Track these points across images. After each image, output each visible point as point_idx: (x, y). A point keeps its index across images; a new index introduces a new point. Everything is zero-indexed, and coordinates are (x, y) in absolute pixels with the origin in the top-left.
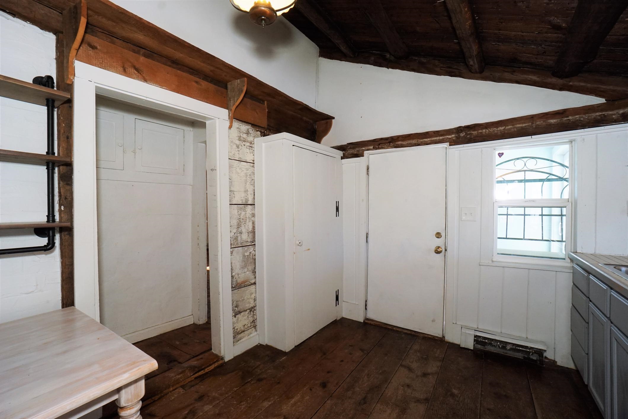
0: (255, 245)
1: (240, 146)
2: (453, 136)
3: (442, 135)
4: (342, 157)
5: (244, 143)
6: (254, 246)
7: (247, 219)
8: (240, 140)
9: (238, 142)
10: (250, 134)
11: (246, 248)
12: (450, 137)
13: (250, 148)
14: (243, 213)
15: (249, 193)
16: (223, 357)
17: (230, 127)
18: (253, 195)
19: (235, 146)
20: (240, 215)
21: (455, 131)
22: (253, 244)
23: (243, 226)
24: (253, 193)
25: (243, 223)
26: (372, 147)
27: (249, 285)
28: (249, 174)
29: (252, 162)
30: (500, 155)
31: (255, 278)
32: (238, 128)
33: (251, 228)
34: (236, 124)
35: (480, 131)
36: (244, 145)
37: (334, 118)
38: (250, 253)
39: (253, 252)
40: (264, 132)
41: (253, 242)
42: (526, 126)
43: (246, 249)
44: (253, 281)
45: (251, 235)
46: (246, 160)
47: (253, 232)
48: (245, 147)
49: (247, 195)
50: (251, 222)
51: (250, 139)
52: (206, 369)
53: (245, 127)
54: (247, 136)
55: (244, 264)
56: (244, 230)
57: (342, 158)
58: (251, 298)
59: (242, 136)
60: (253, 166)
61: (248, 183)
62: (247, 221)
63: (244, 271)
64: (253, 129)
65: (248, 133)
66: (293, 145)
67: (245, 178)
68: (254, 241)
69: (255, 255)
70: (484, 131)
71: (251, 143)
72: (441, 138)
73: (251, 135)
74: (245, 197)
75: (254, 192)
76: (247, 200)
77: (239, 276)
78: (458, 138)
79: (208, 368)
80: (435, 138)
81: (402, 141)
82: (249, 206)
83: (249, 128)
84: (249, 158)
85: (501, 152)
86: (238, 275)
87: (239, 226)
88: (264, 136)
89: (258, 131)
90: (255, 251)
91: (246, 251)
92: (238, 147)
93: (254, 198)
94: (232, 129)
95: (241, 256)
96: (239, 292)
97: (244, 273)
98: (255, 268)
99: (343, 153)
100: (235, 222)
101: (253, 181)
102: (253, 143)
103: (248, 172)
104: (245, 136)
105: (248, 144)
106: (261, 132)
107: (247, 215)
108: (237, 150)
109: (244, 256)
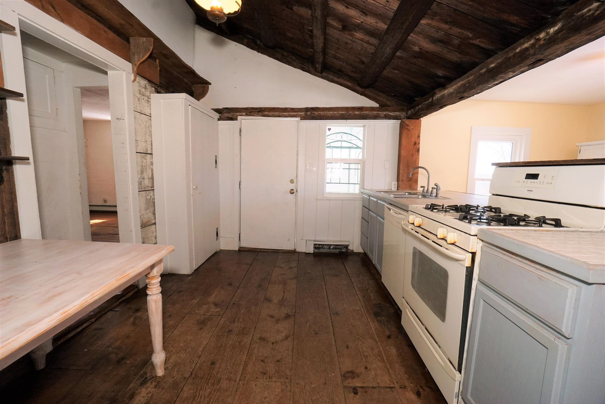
0: (154, 190)
1: (140, 100)
2: (303, 113)
3: (295, 112)
4: (218, 119)
5: (143, 97)
6: (153, 191)
7: (148, 166)
8: (140, 94)
9: (138, 95)
10: (147, 89)
11: (148, 192)
12: (301, 114)
13: (148, 102)
14: (145, 161)
15: (148, 143)
16: (137, 286)
17: (134, 81)
18: (151, 146)
19: (136, 99)
20: (142, 162)
21: (304, 110)
22: (152, 189)
23: (145, 172)
24: (151, 144)
25: (145, 170)
26: (244, 114)
27: (151, 225)
28: (147, 126)
29: (149, 115)
30: (329, 129)
31: (155, 218)
32: (138, 82)
33: (150, 176)
34: (138, 78)
35: (319, 112)
37: (210, 84)
38: (151, 197)
39: (153, 196)
40: (157, 89)
41: (152, 188)
42: (344, 113)
43: (148, 193)
44: (153, 222)
45: (151, 180)
46: (145, 113)
47: (152, 179)
48: (144, 100)
49: (146, 145)
50: (151, 170)
51: (148, 93)
52: (127, 296)
53: (144, 82)
54: (145, 91)
55: (147, 206)
56: (146, 177)
57: (219, 120)
58: (153, 236)
59: (141, 90)
60: (150, 119)
61: (147, 134)
62: (148, 168)
63: (147, 212)
64: (149, 84)
65: (145, 88)
66: (189, 105)
67: (145, 130)
68: (153, 186)
69: (154, 199)
70: (322, 112)
71: (148, 98)
72: (295, 113)
73: (148, 90)
74: (146, 147)
75: (152, 143)
76: (147, 150)
77: (144, 216)
78: (306, 115)
80: (292, 113)
81: (269, 112)
82: (148, 155)
83: (146, 83)
84: (147, 112)
85: (330, 128)
86: (143, 215)
87: (142, 172)
88: (157, 93)
89: (153, 87)
90: (154, 195)
91: (148, 195)
92: (139, 100)
93: (152, 148)
94: (134, 83)
95: (145, 199)
96: (144, 230)
97: (147, 214)
98: (154, 210)
99: (220, 116)
100: (139, 168)
101: (151, 133)
102: (149, 98)
103: (147, 124)
104: (143, 90)
105: (146, 98)
106: (155, 88)
107: (147, 163)
108: (138, 102)
109: (147, 199)
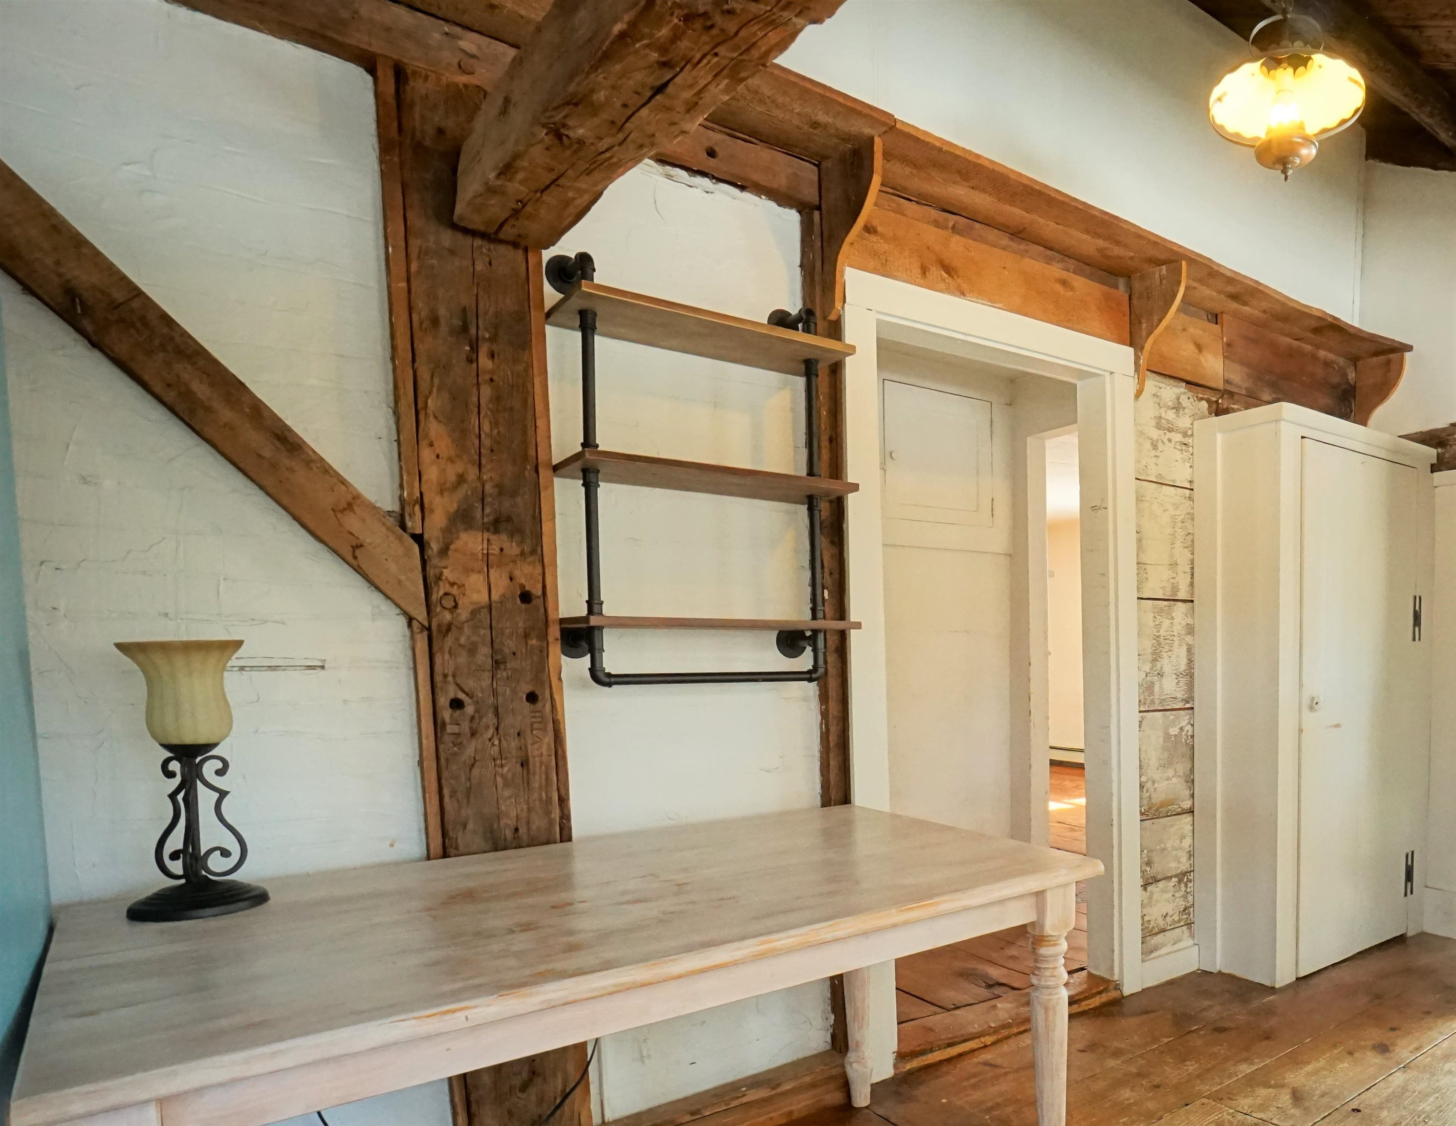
0: (1192, 708)
1: (1160, 445)
4: (1432, 465)
5: (1169, 435)
6: (1190, 711)
7: (1175, 638)
8: (1159, 426)
9: (1155, 434)
10: (1184, 409)
11: (1171, 715)
13: (1184, 447)
14: (1166, 623)
15: (1180, 569)
16: (1118, 985)
17: (1138, 394)
18: (1189, 576)
19: (1148, 445)
20: (1158, 626)
22: (1188, 706)
23: (1165, 655)
24: (1188, 570)
25: (1167, 648)
27: (1180, 814)
28: (1180, 518)
29: (1188, 485)
31: (1193, 796)
32: (1154, 395)
33: (1183, 667)
34: (1152, 383)
36: (1170, 440)
37: (1409, 348)
38: (1181, 729)
39: (1189, 727)
40: (1217, 402)
41: (1188, 702)
43: (1172, 717)
44: (1187, 804)
45: (1183, 681)
46: (1173, 481)
47: (1190, 674)
48: (1172, 445)
49: (1175, 576)
50: (1185, 648)
51: (1184, 422)
52: (1083, 1003)
53: (1171, 392)
54: (1174, 416)
55: (1166, 757)
56: (1168, 669)
57: (1434, 468)
58: (1181, 849)
59: (1163, 415)
60: (1190, 498)
61: (1178, 544)
62: (1177, 643)
63: (1166, 775)
64: (1190, 394)
65: (1178, 407)
67: (1170, 530)
68: (1190, 699)
69: (1192, 736)
71: (1185, 435)
73: (1186, 411)
74: (1172, 580)
75: (1192, 568)
76: (1175, 589)
77: (1156, 785)
79: (1087, 1002)
82: (1179, 604)
83: (1181, 394)
84: (1181, 475)
86: (1154, 782)
87: (1156, 657)
88: (1216, 415)
89: (1202, 399)
90: (1192, 725)
91: (1173, 723)
92: (1155, 447)
93: (1192, 584)
94: (1140, 398)
95: (1161, 733)
96: (1154, 826)
97: (1167, 780)
98: (1192, 770)
99: (1438, 454)
100: (1148, 645)
101: (1189, 538)
102: (1190, 433)
103: (1178, 512)
104: (1171, 415)
105: (1177, 437)
106: (1208, 401)
107: (1175, 628)
108: (1153, 453)
109: (1167, 736)
